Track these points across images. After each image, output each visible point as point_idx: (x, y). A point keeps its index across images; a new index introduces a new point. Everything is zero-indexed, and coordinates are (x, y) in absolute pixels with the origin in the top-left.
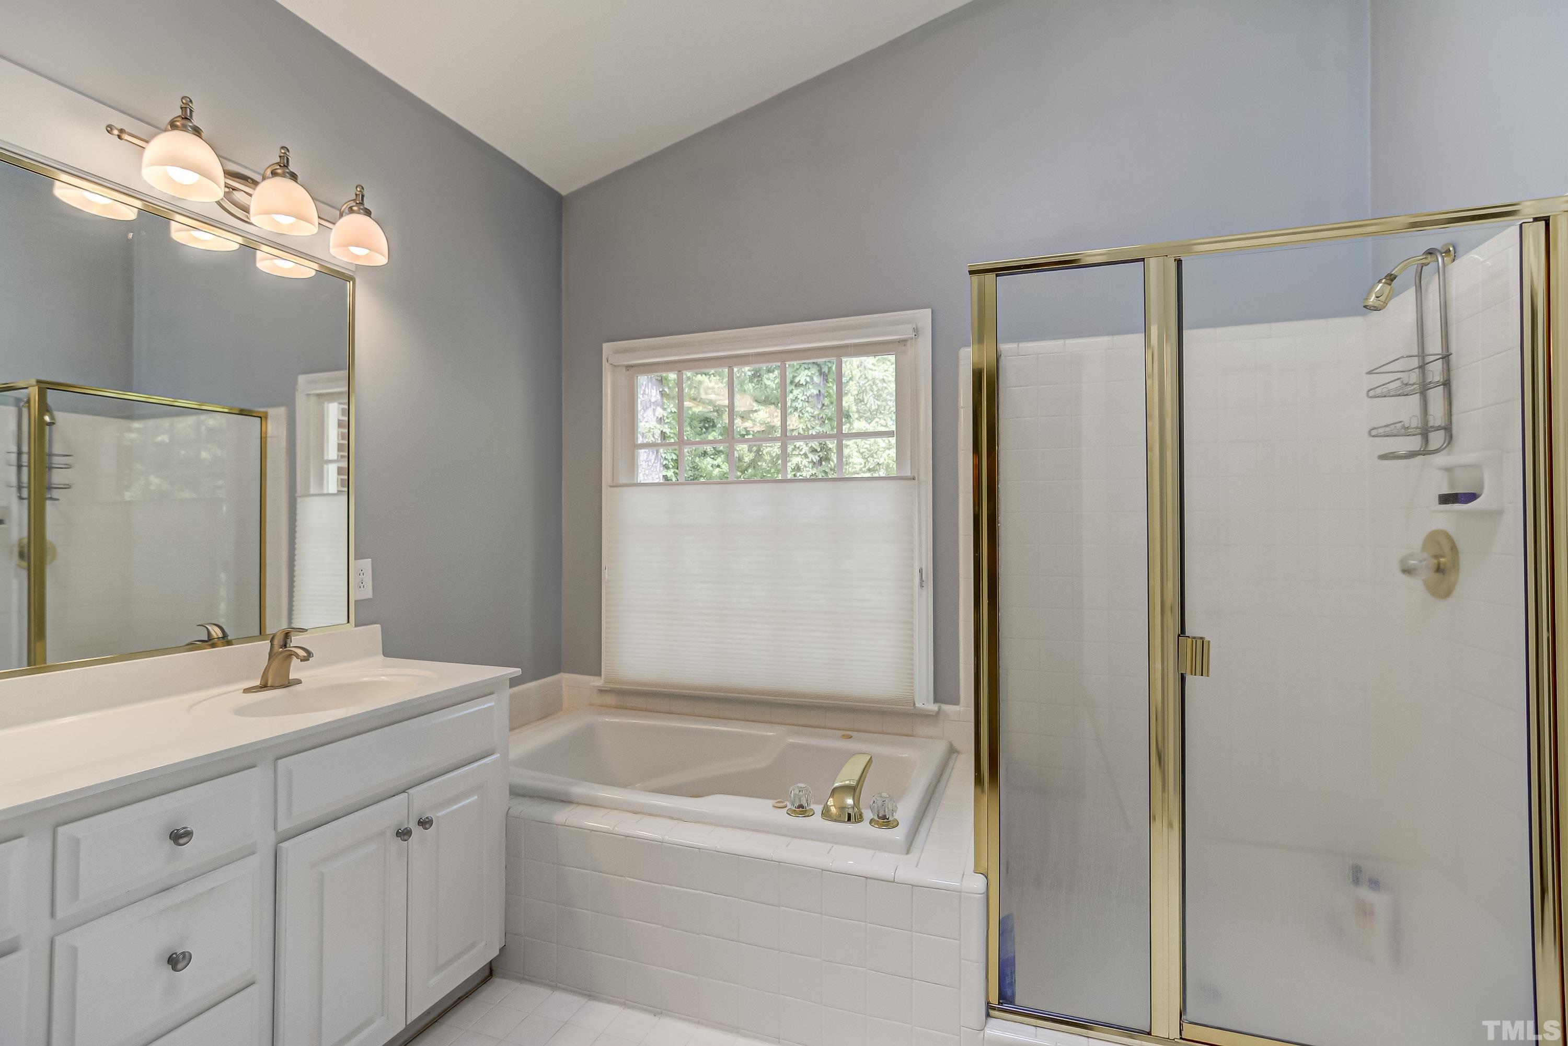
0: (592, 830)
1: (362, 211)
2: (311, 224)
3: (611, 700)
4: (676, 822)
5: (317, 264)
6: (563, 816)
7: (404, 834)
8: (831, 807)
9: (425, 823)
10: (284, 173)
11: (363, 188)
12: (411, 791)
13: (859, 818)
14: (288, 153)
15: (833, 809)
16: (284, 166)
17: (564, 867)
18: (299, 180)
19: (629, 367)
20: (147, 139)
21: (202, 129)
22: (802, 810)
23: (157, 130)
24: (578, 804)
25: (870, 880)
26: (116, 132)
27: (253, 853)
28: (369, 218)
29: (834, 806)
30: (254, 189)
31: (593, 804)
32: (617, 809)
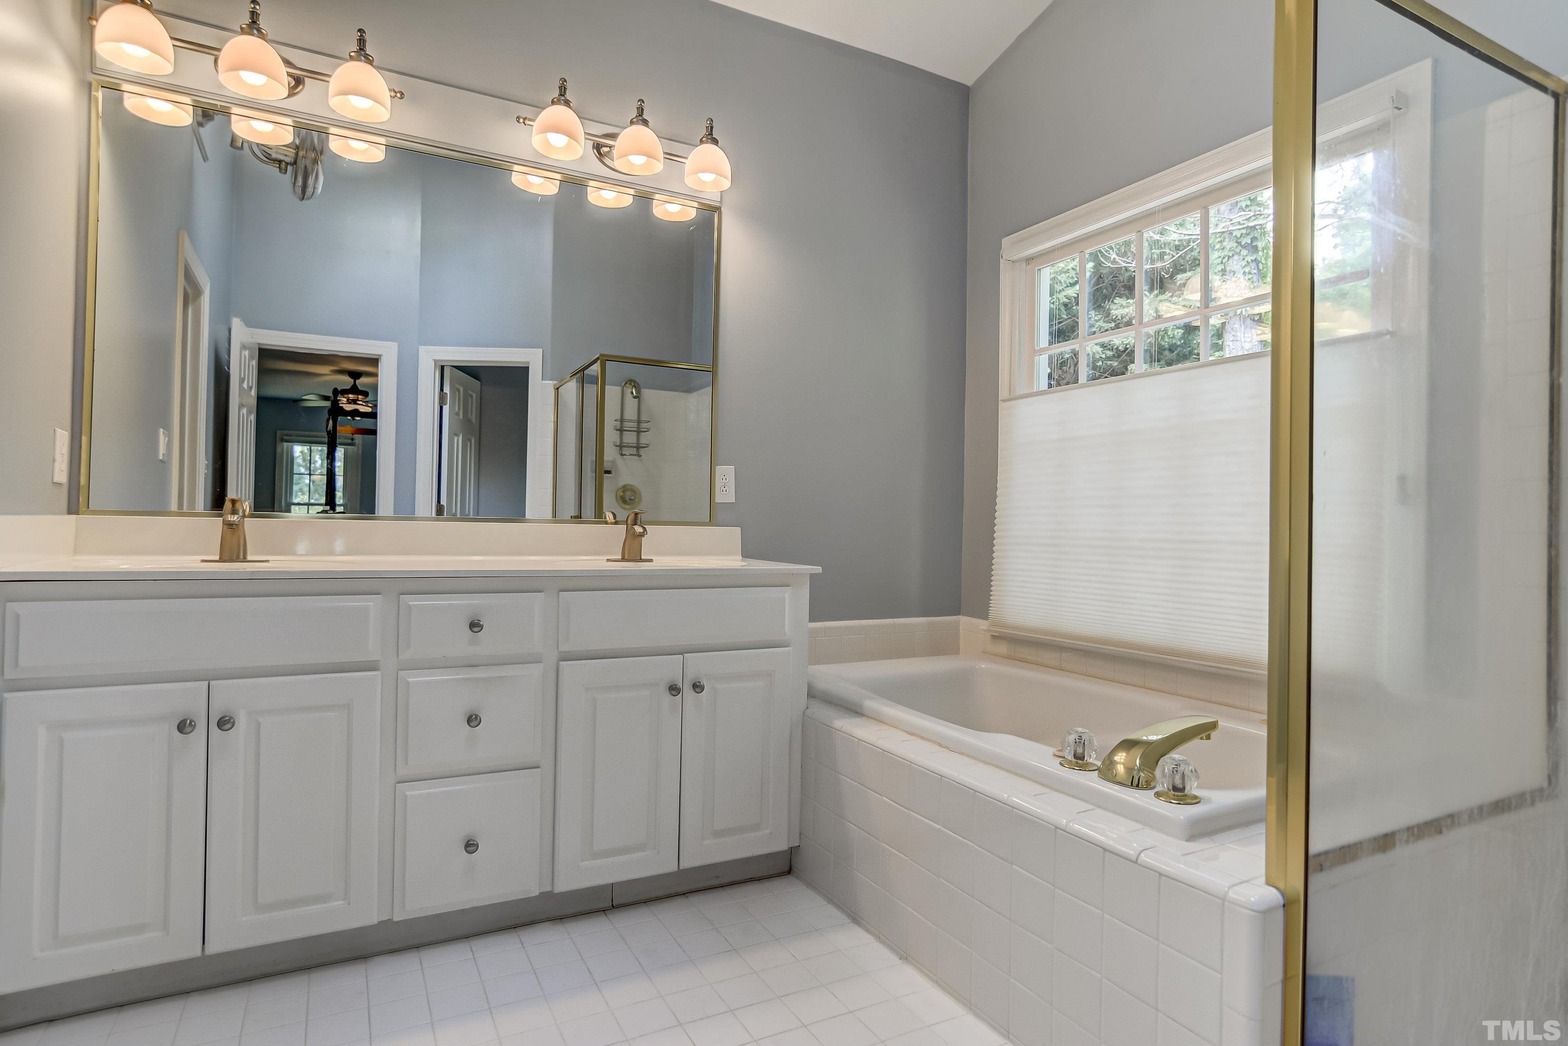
0: (884, 751)
1: (709, 141)
2: (657, 160)
3: (1003, 648)
4: (942, 749)
5: (697, 203)
6: (845, 724)
7: (674, 689)
8: (1118, 765)
9: (697, 687)
10: (638, 121)
11: (712, 120)
12: (686, 655)
13: (1148, 786)
14: (643, 105)
15: (1120, 769)
16: (639, 115)
17: (838, 774)
18: (650, 124)
19: (1029, 260)
20: (533, 118)
21: (570, 100)
22: (1079, 761)
23: (538, 109)
24: (869, 717)
25: (1165, 878)
26: (521, 120)
27: (541, 662)
28: (717, 147)
29: (1124, 764)
30: (615, 141)
31: (879, 719)
32: (896, 728)
